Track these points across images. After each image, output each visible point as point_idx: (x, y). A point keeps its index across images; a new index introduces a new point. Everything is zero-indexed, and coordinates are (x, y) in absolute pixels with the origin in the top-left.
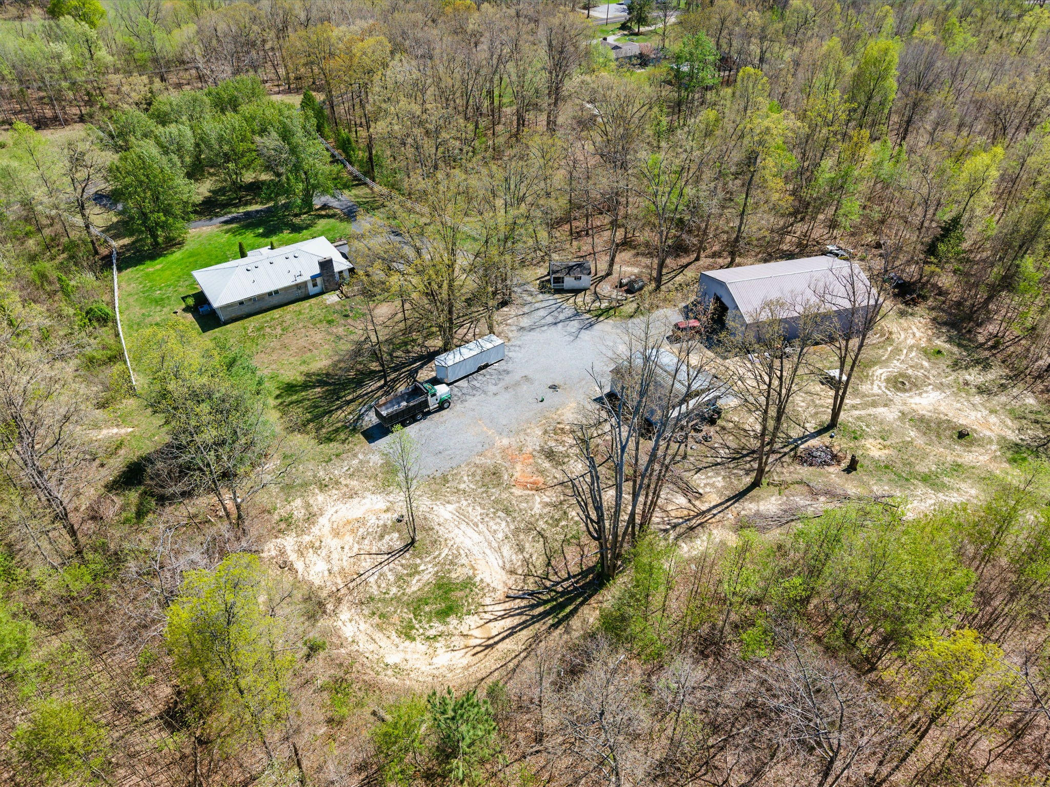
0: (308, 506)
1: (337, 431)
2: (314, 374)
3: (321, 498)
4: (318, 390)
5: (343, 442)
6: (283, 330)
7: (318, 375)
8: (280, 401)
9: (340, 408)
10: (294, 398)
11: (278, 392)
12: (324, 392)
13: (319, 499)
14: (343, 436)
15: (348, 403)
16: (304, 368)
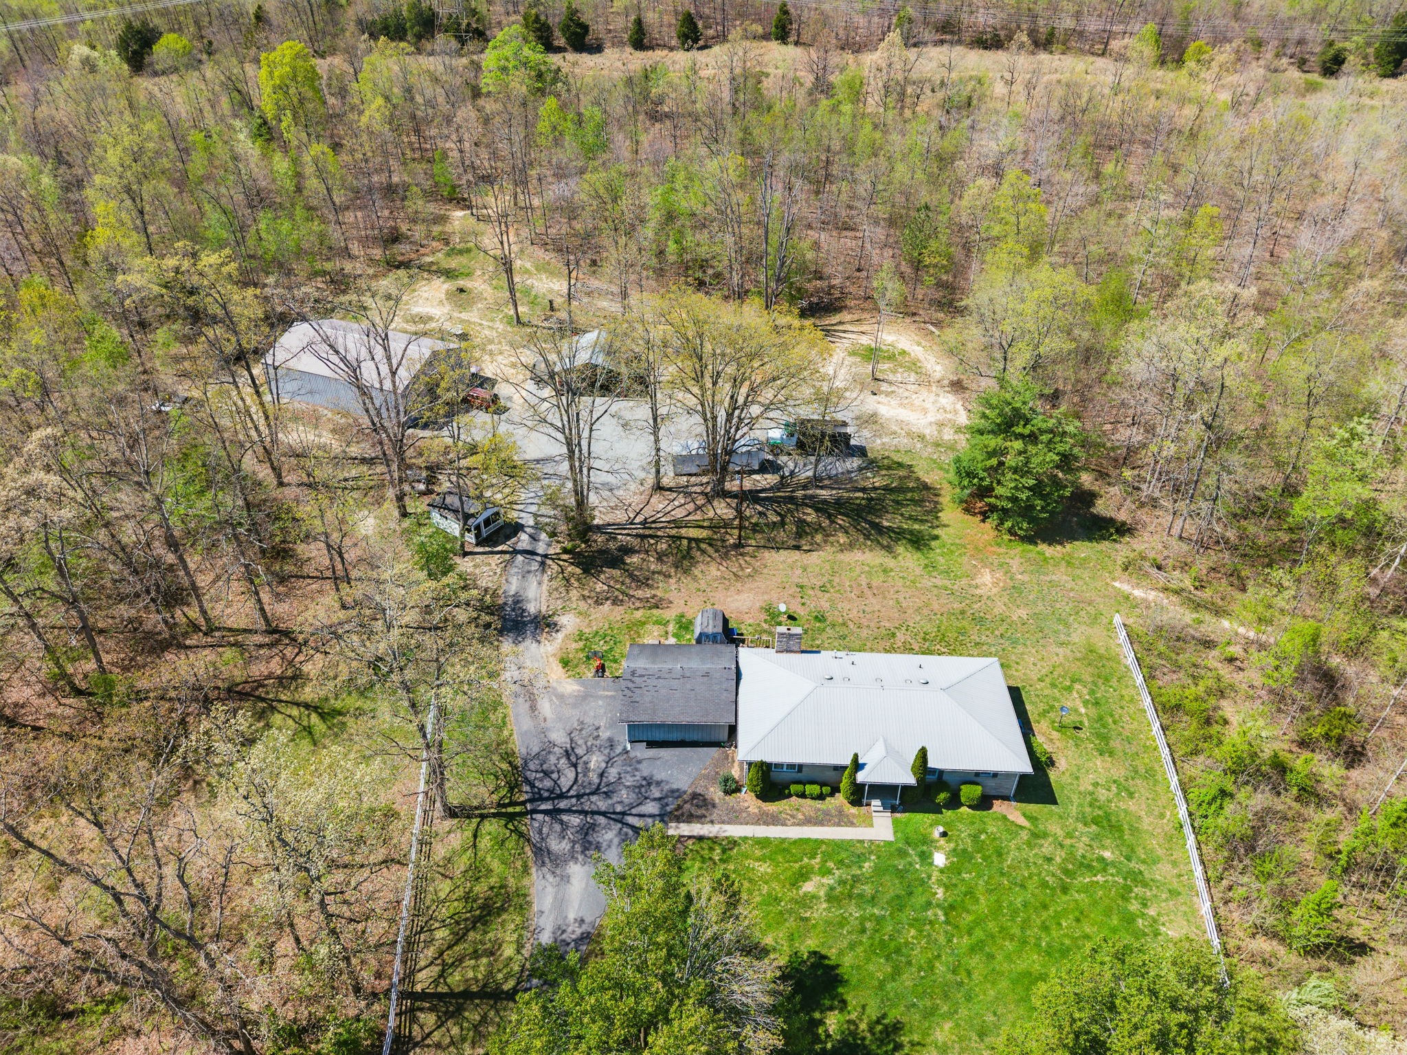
0: (939, 432)
1: (889, 468)
2: (883, 547)
3: (927, 432)
4: (886, 524)
5: (888, 457)
6: (894, 635)
7: (878, 542)
8: (936, 532)
9: (875, 489)
10: (916, 527)
11: (933, 544)
12: (880, 517)
13: (929, 432)
14: (886, 461)
15: (864, 490)
16: (890, 562)
